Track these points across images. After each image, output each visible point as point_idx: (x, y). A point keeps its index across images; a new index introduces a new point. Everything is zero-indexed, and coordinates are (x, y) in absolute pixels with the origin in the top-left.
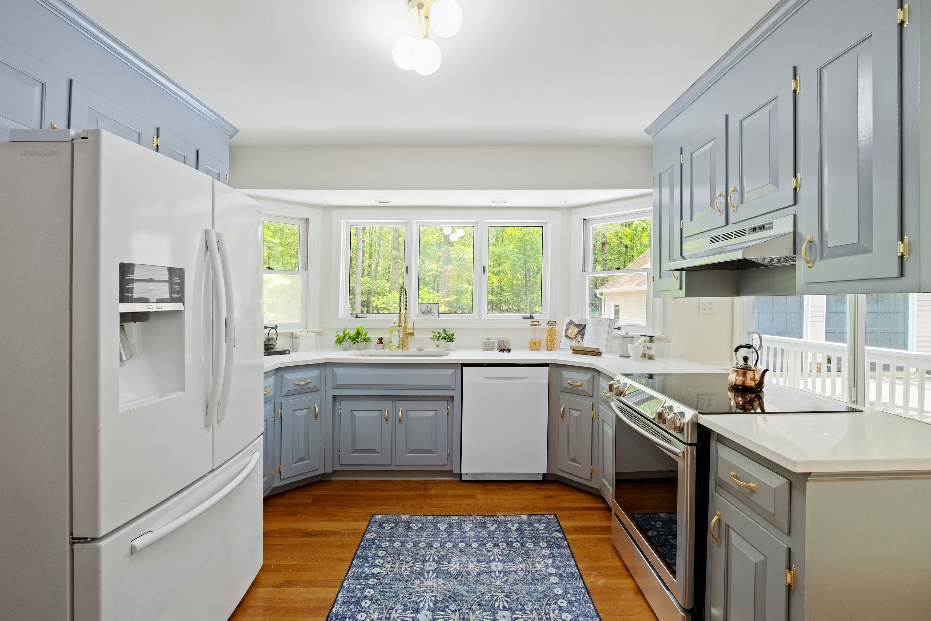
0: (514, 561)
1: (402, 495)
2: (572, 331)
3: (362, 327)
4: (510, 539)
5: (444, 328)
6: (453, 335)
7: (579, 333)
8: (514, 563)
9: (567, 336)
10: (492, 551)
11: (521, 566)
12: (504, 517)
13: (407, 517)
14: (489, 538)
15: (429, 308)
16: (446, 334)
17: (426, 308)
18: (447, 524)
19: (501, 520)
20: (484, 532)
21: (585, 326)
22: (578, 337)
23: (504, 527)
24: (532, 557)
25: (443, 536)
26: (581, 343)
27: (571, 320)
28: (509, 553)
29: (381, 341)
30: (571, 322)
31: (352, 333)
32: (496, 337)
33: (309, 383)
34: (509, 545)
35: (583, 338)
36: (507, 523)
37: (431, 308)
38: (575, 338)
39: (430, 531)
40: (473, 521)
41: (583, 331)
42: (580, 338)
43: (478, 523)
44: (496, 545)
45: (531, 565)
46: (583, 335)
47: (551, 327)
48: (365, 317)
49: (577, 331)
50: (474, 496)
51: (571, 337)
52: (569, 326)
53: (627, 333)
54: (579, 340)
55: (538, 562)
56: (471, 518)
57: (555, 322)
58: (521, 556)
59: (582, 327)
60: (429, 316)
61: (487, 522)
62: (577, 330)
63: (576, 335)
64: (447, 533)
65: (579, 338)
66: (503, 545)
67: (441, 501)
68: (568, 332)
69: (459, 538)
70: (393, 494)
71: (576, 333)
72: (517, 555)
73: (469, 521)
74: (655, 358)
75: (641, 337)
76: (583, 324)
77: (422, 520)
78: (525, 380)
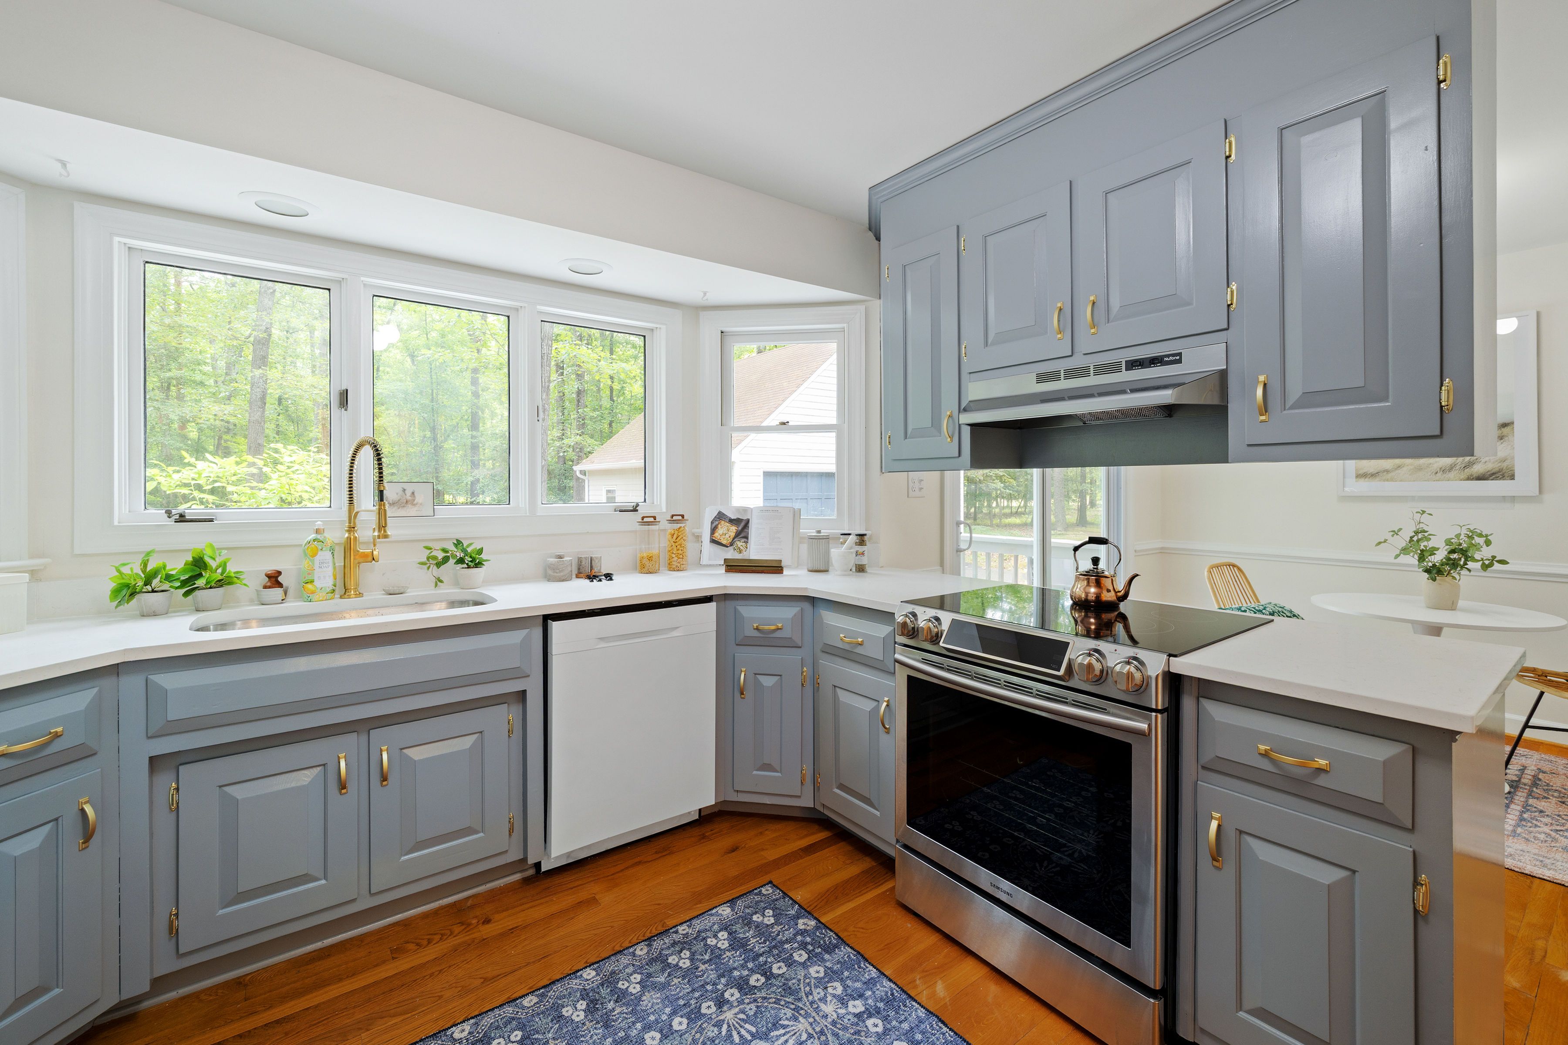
0: (780, 1022)
1: (413, 969)
2: (726, 532)
3: (212, 546)
4: (736, 973)
5: (458, 537)
6: (480, 552)
7: (738, 535)
8: (784, 1027)
9: (714, 541)
10: (724, 1020)
11: (800, 1026)
12: (687, 926)
13: (467, 1027)
14: (693, 990)
15: (408, 493)
16: (464, 551)
17: (401, 493)
18: (583, 999)
19: (686, 935)
20: (676, 981)
21: (748, 521)
22: (738, 543)
23: (706, 951)
24: (804, 994)
25: (595, 1037)
26: (745, 553)
27: (720, 513)
28: (757, 1007)
29: (274, 580)
30: (720, 516)
31: (177, 566)
32: (572, 552)
33: (57, 736)
34: (743, 986)
35: (746, 542)
36: (704, 938)
37: (413, 493)
38: (731, 544)
39: (554, 1039)
40: (633, 965)
41: (746, 530)
42: (742, 544)
43: (647, 964)
44: (721, 1003)
45: (814, 1014)
46: (746, 537)
47: (677, 526)
48: (211, 520)
49: (735, 531)
50: (593, 901)
51: (724, 542)
52: (717, 523)
53: (819, 532)
54: (741, 547)
55: (820, 1000)
56: (624, 960)
57: (683, 516)
58: (782, 1003)
59: (743, 524)
60: (411, 511)
61: (665, 952)
62: (733, 529)
63: (734, 539)
64: (598, 1023)
65: (740, 544)
66: (733, 995)
67: (526, 942)
68: (716, 535)
69: (634, 1023)
71: (733, 535)
72: (775, 1003)
73: (626, 967)
74: (868, 569)
75: (842, 536)
76: (745, 518)
77: (513, 1019)
78: (675, 633)
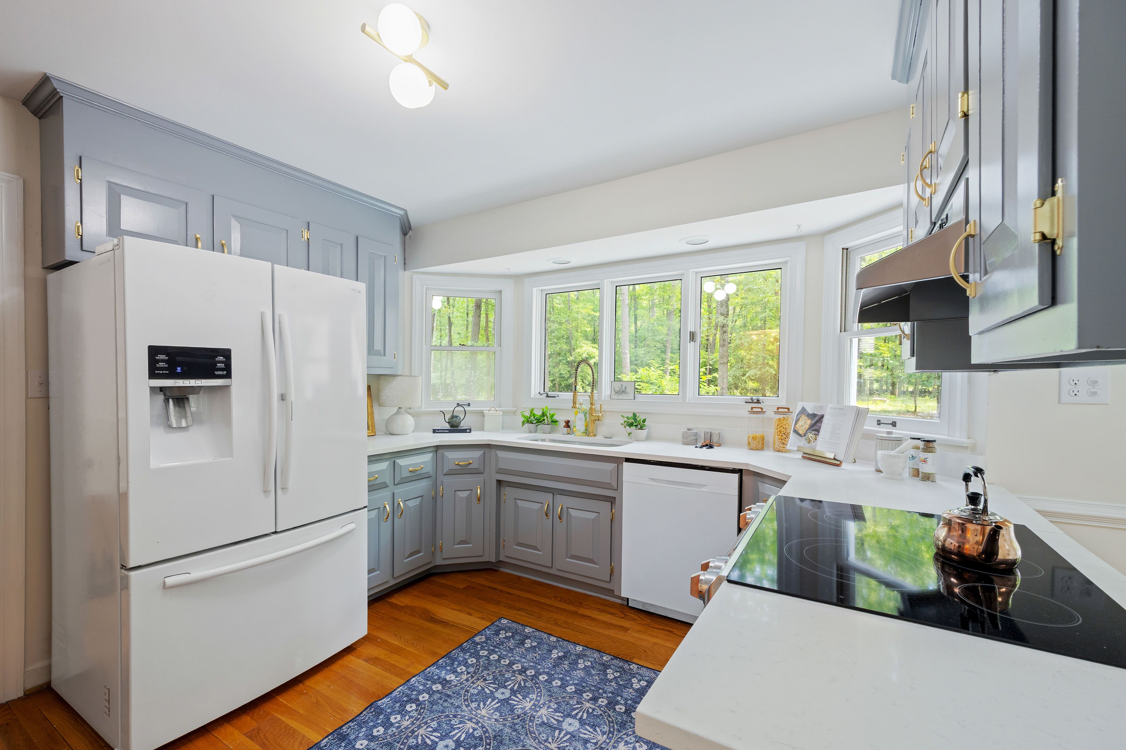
0: (597, 727)
1: (549, 605)
2: (805, 423)
3: (547, 407)
4: (619, 698)
5: (634, 411)
6: (644, 421)
7: (812, 426)
8: (595, 730)
9: (796, 432)
10: (583, 704)
11: (600, 738)
12: (638, 668)
13: (531, 630)
14: (595, 686)
15: (624, 387)
16: (635, 420)
17: (620, 387)
18: (564, 653)
19: (630, 669)
20: (597, 677)
21: (822, 417)
23: (626, 681)
24: (625, 732)
25: (546, 665)
26: (812, 443)
27: (803, 408)
28: (601, 715)
29: (567, 424)
30: (803, 411)
31: (538, 413)
32: (702, 427)
33: (470, 464)
34: (612, 704)
35: (817, 435)
36: (634, 677)
37: (626, 387)
38: (805, 435)
39: (539, 654)
40: (595, 659)
41: (818, 424)
42: (812, 435)
43: (599, 664)
44: (594, 699)
45: (613, 741)
46: (818, 431)
47: (782, 416)
49: (809, 424)
50: (625, 629)
51: (801, 432)
52: (800, 416)
53: (889, 433)
54: (811, 438)
55: (626, 741)
56: (596, 655)
57: (788, 409)
58: (611, 725)
59: (816, 419)
60: (624, 396)
61: (612, 667)
62: (809, 422)
63: (807, 431)
64: (554, 663)
65: (810, 435)
66: (603, 702)
67: (584, 624)
68: (797, 426)
69: (561, 674)
70: (542, 601)
71: (807, 427)
72: (609, 721)
73: (592, 657)
75: (912, 440)
76: (819, 413)
77: (542, 639)
78: (704, 489)
